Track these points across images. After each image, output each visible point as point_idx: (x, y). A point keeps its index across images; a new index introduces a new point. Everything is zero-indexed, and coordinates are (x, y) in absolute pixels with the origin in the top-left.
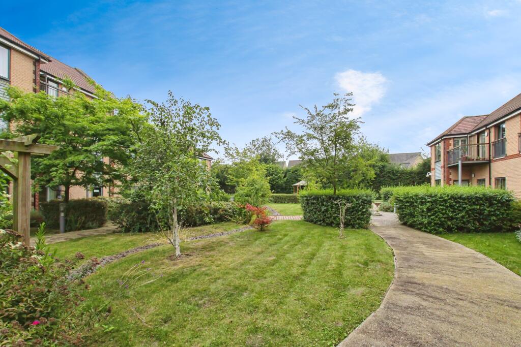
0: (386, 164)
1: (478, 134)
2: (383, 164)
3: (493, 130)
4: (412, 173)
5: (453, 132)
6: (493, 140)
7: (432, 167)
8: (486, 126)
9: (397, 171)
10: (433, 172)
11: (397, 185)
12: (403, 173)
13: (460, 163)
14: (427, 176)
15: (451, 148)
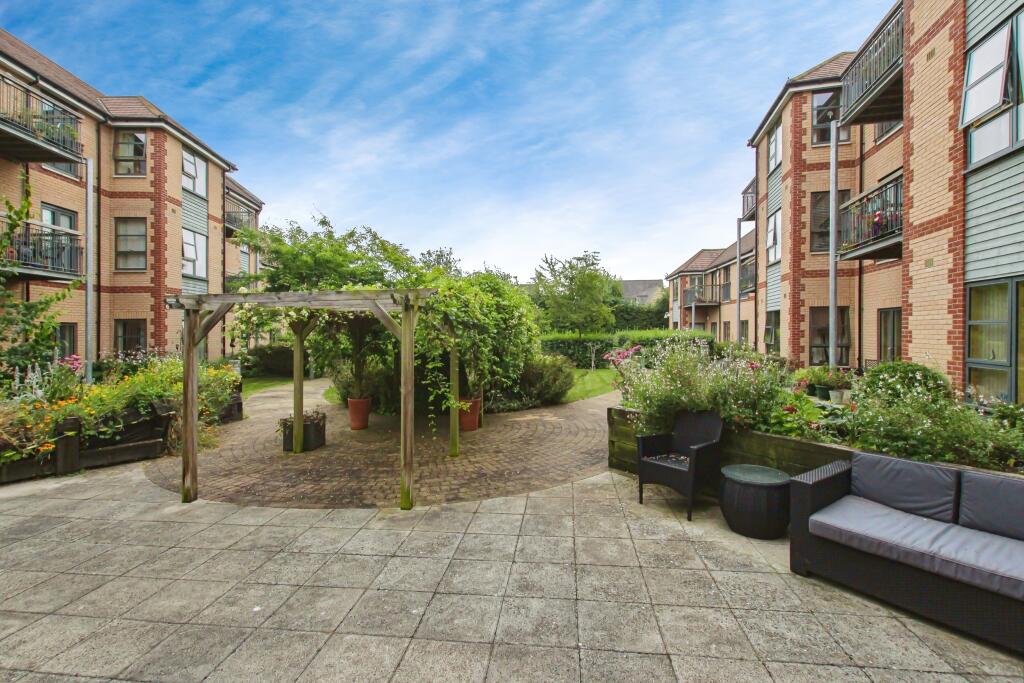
0: (618, 299)
1: (713, 273)
2: (613, 299)
3: (722, 272)
4: (649, 312)
5: (689, 268)
6: (722, 282)
7: (671, 306)
8: (717, 266)
9: (632, 309)
10: (671, 312)
11: (632, 328)
12: (639, 311)
13: (693, 305)
14: (666, 317)
15: (688, 286)
